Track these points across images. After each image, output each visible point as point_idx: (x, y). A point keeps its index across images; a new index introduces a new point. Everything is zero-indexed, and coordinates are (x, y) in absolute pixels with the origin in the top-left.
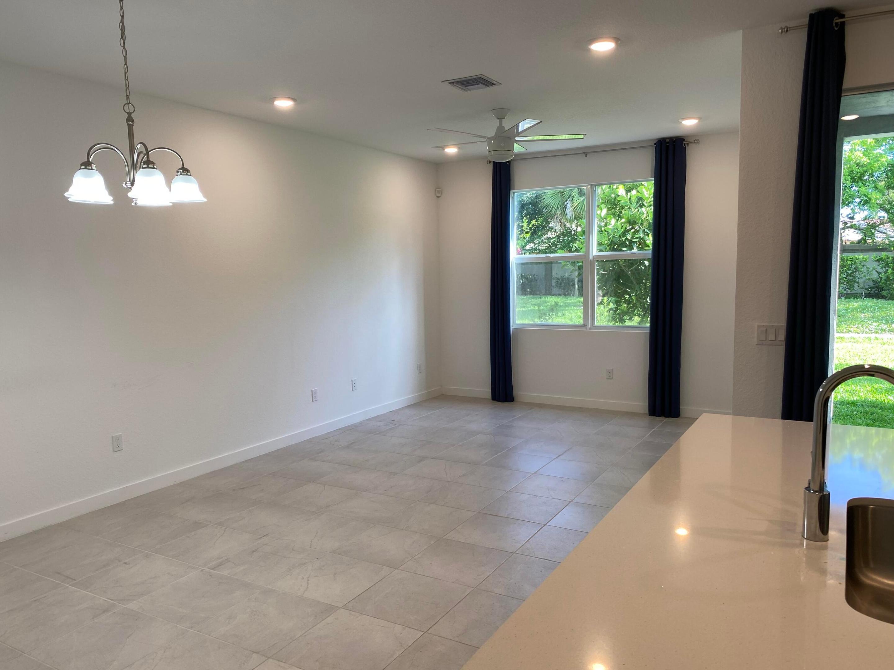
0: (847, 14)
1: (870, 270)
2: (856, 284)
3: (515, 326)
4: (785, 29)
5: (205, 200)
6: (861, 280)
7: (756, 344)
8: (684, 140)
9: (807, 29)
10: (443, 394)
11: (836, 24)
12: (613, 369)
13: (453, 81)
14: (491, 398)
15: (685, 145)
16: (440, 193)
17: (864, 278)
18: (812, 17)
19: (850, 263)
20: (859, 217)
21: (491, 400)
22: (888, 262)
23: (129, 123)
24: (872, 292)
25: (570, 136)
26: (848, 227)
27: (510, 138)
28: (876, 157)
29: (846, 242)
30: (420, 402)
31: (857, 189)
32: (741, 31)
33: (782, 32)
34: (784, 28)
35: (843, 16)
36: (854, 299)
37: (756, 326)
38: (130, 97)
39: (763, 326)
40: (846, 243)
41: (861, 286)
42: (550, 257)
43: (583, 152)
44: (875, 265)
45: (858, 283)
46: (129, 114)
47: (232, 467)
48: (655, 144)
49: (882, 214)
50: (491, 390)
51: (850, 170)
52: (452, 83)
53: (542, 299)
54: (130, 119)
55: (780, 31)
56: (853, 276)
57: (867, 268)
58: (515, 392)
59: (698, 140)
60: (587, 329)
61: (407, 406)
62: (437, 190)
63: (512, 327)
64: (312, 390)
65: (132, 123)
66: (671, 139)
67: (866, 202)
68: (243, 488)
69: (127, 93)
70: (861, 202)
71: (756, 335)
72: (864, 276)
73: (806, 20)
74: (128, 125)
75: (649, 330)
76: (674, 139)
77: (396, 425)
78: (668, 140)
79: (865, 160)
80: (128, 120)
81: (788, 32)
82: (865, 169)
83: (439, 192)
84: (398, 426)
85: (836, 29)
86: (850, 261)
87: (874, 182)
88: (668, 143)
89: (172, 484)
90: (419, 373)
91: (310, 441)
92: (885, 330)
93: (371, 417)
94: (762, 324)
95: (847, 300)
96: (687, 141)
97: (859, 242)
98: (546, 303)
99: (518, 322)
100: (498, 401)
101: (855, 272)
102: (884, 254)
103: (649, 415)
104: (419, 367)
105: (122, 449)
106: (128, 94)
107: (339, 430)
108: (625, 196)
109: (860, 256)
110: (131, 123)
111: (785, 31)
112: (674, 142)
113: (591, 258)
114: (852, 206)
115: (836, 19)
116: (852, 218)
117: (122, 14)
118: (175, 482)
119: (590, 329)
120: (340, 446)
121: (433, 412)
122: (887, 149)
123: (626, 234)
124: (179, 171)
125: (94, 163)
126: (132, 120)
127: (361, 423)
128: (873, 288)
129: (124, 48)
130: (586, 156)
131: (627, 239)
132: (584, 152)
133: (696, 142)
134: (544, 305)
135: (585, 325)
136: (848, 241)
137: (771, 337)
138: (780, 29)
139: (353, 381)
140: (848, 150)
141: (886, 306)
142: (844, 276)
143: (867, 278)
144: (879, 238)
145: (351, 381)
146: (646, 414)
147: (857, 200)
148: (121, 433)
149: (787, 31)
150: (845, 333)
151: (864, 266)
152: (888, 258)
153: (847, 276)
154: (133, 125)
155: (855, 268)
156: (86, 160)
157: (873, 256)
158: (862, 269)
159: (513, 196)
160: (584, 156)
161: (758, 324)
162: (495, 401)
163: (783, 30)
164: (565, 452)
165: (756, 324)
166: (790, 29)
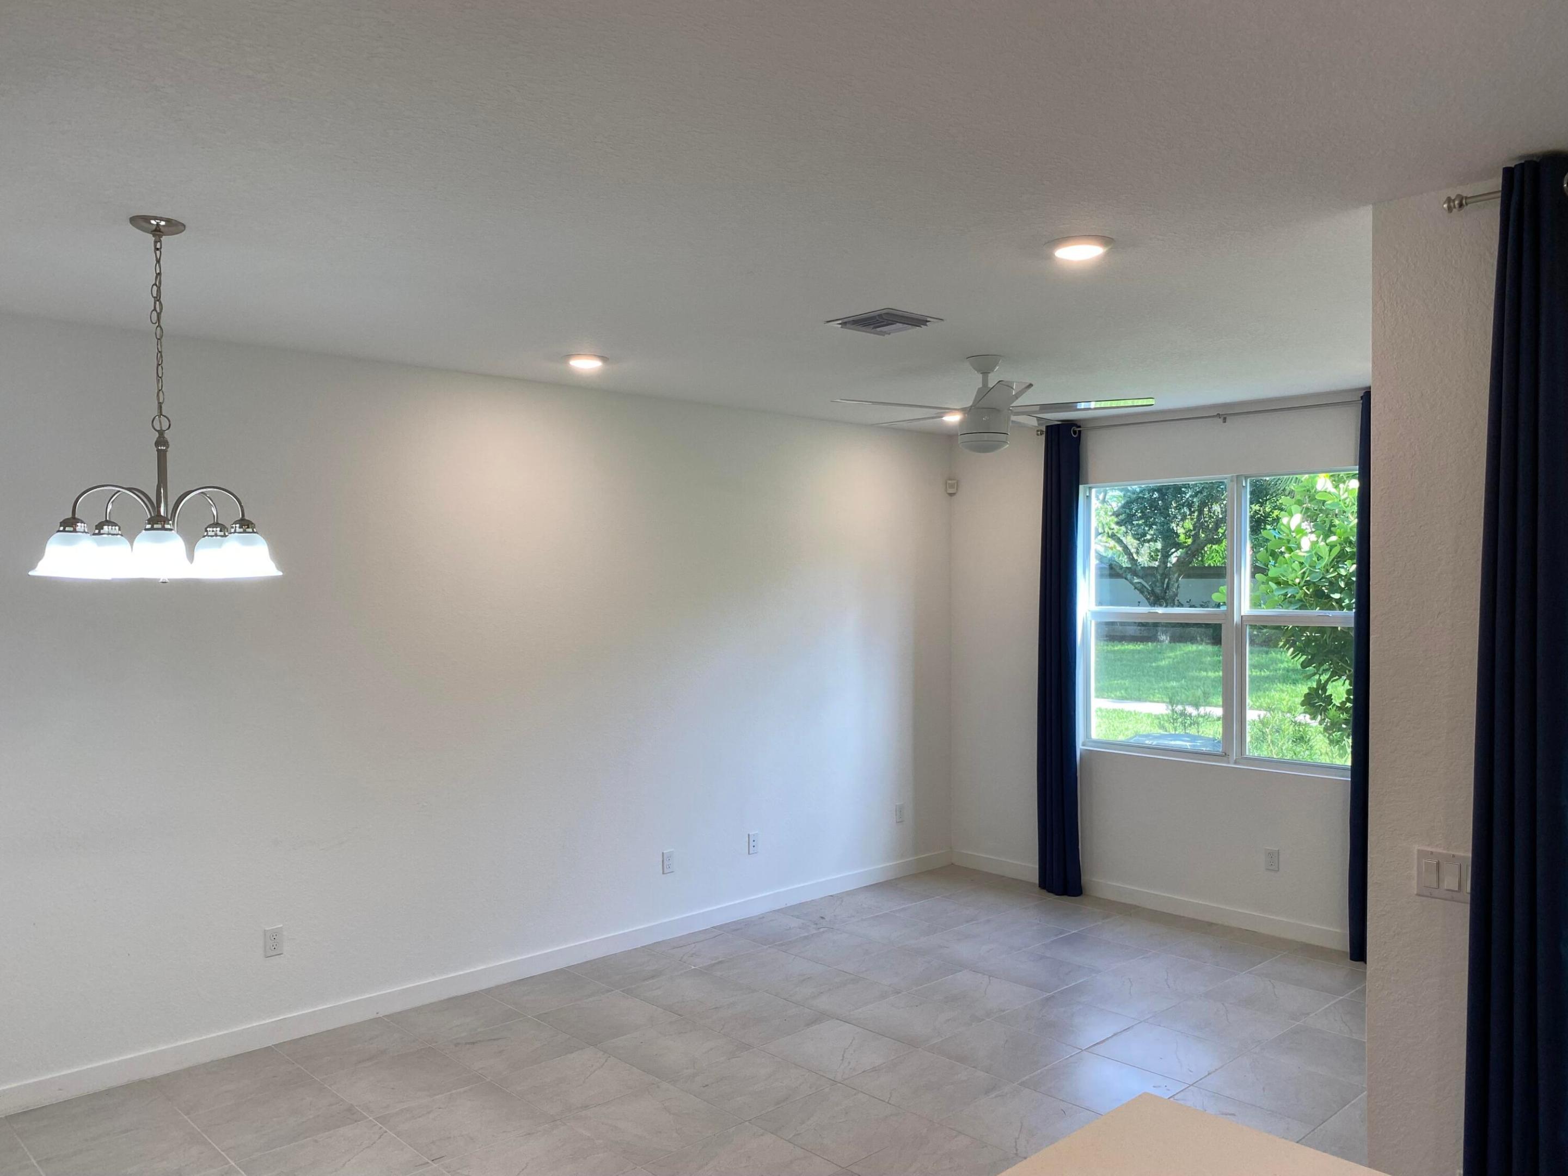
3: (1090, 744)
4: (1457, 202)
5: (280, 574)
7: (1415, 893)
9: (1499, 201)
10: (952, 864)
12: (1278, 850)
13: (845, 320)
16: (954, 488)
18: (1508, 173)
21: (1037, 889)
23: (160, 448)
25: (1120, 403)
27: (999, 411)
30: (896, 879)
32: (1370, 207)
33: (1450, 207)
34: (1454, 201)
37: (1415, 852)
38: (163, 406)
39: (1432, 853)
42: (1157, 613)
43: (1216, 414)
46: (161, 433)
47: (488, 991)
48: (1362, 397)
50: (1037, 866)
52: (844, 324)
53: (1270, 655)
54: (161, 441)
55: (1446, 206)
58: (1085, 878)
60: (1229, 763)
61: (866, 887)
62: (949, 484)
63: (1083, 745)
64: (663, 853)
65: (164, 448)
68: (473, 1043)
69: (158, 399)
71: (1414, 872)
73: (1496, 183)
74: (158, 450)
75: (1350, 775)
77: (822, 930)
80: (157, 444)
81: (1463, 207)
83: (952, 486)
84: (823, 932)
89: (371, 1017)
90: (899, 822)
91: (649, 950)
93: (788, 905)
94: (1429, 849)
98: (1277, 664)
99: (1095, 735)
100: (1050, 891)
103: (1350, 957)
104: (900, 810)
105: (281, 953)
106: (161, 401)
107: (715, 929)
108: (1334, 491)
110: (162, 448)
111: (1457, 206)
113: (1236, 618)
117: (158, 271)
118: (377, 1013)
119: (1236, 763)
120: (693, 967)
121: (910, 905)
123: (1340, 565)
124: (234, 526)
125: (85, 521)
126: (166, 443)
127: (762, 917)
129: (159, 326)
130: (1225, 422)
131: (1340, 575)
132: (1219, 414)
134: (1271, 668)
135: (1226, 754)
137: (1450, 882)
138: (1444, 203)
139: (750, 836)
145: (747, 836)
146: (1348, 953)
148: (281, 926)
149: (1461, 205)
154: (165, 451)
156: (70, 515)
159: (1088, 495)
160: (1221, 420)
161: (1419, 848)
162: (1044, 892)
163: (1452, 204)
164: (1112, 1036)
165: (1416, 847)
166: (1469, 201)
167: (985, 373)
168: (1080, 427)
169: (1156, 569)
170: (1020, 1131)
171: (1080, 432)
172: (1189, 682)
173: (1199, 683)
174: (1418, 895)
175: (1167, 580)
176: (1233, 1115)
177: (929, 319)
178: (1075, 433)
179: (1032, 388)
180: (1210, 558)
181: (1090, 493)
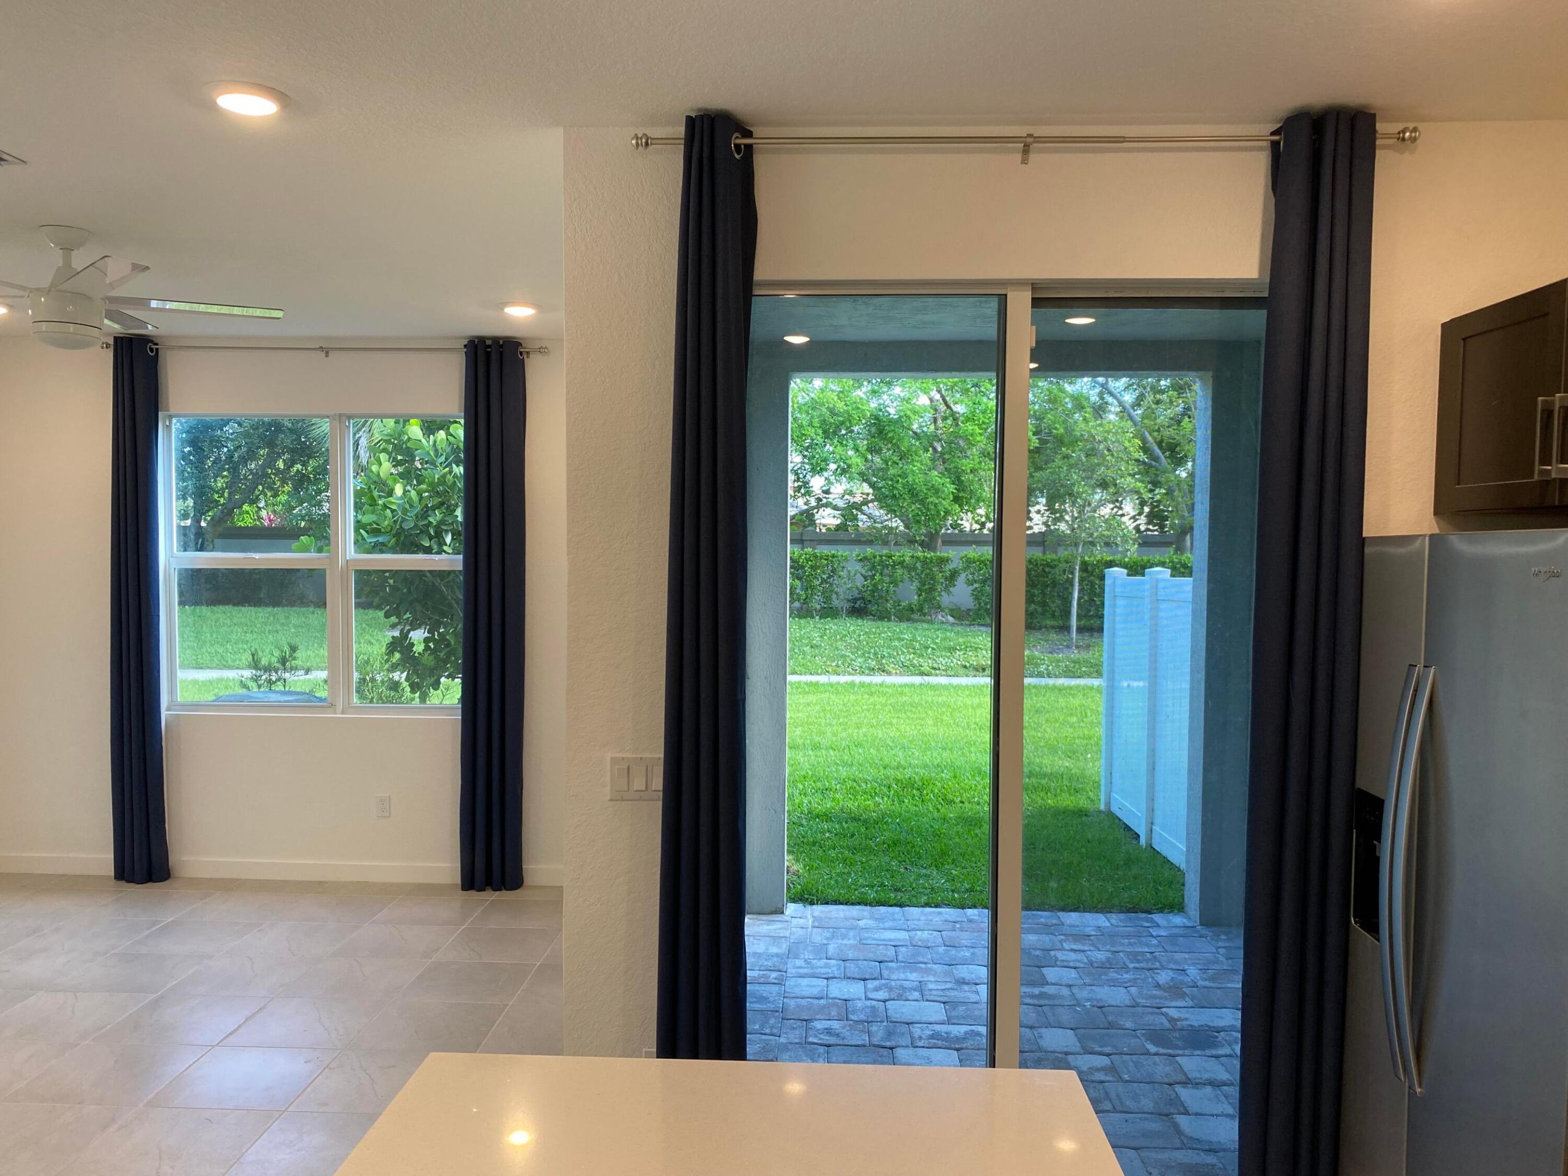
0: (757, 132)
1: (852, 574)
2: (834, 596)
3: (176, 708)
4: (644, 141)
6: (840, 590)
7: (608, 798)
8: (521, 344)
9: (682, 147)
11: (738, 147)
12: (390, 797)
14: (112, 874)
15: (521, 355)
17: (844, 586)
18: (691, 123)
19: (826, 562)
20: (838, 489)
21: (115, 881)
22: (875, 562)
24: (857, 606)
26: (823, 506)
28: (855, 403)
29: (821, 527)
31: (831, 449)
32: (560, 132)
33: (637, 144)
34: (641, 139)
35: (749, 134)
36: (832, 619)
37: (608, 759)
39: (623, 759)
40: (820, 530)
41: (842, 597)
43: (319, 347)
44: (858, 567)
45: (837, 593)
48: (465, 346)
49: (866, 488)
50: (113, 857)
51: (822, 418)
55: (634, 142)
56: (829, 583)
57: (849, 572)
58: (172, 858)
59: (546, 348)
60: (336, 714)
63: (168, 709)
66: (496, 340)
67: (844, 471)
70: (837, 470)
71: (608, 779)
72: (845, 583)
73: (681, 128)
75: (460, 716)
76: (501, 342)
78: (489, 342)
79: (840, 406)
81: (650, 147)
82: (841, 419)
85: (737, 157)
86: (826, 559)
87: (854, 440)
88: (489, 346)
92: (873, 669)
94: (621, 755)
95: (822, 621)
96: (524, 348)
97: (838, 528)
100: (129, 881)
101: (833, 576)
102: (869, 550)
103: (462, 890)
108: (424, 441)
109: (841, 551)
111: (644, 144)
112: (501, 346)
113: (340, 563)
114: (826, 474)
115: (737, 138)
116: (827, 492)
119: (343, 713)
122: (868, 392)
128: (859, 599)
130: (327, 356)
131: (430, 523)
132: (321, 347)
133: (542, 350)
135: (334, 706)
136: (824, 526)
137: (639, 784)
138: (633, 139)
140: (818, 388)
141: (874, 630)
142: (818, 583)
143: (848, 586)
144: (863, 522)
146: (456, 885)
147: (833, 466)
149: (647, 144)
150: (821, 674)
151: (843, 568)
152: (875, 557)
153: (822, 583)
155: (832, 571)
157: (856, 551)
158: (842, 573)
159: (168, 424)
160: (323, 354)
161: (613, 756)
162: (123, 883)
163: (640, 142)
164: (245, 1022)
165: (609, 756)
166: (653, 141)
167: (67, 250)
168: (157, 344)
169: (189, 527)
170: (160, 1158)
171: (157, 349)
172: (234, 646)
173: (245, 646)
174: (611, 800)
175: (200, 540)
176: (393, 1066)
177: (5, 157)
178: (152, 350)
179: (148, 271)
180: (241, 519)
181: (170, 422)
